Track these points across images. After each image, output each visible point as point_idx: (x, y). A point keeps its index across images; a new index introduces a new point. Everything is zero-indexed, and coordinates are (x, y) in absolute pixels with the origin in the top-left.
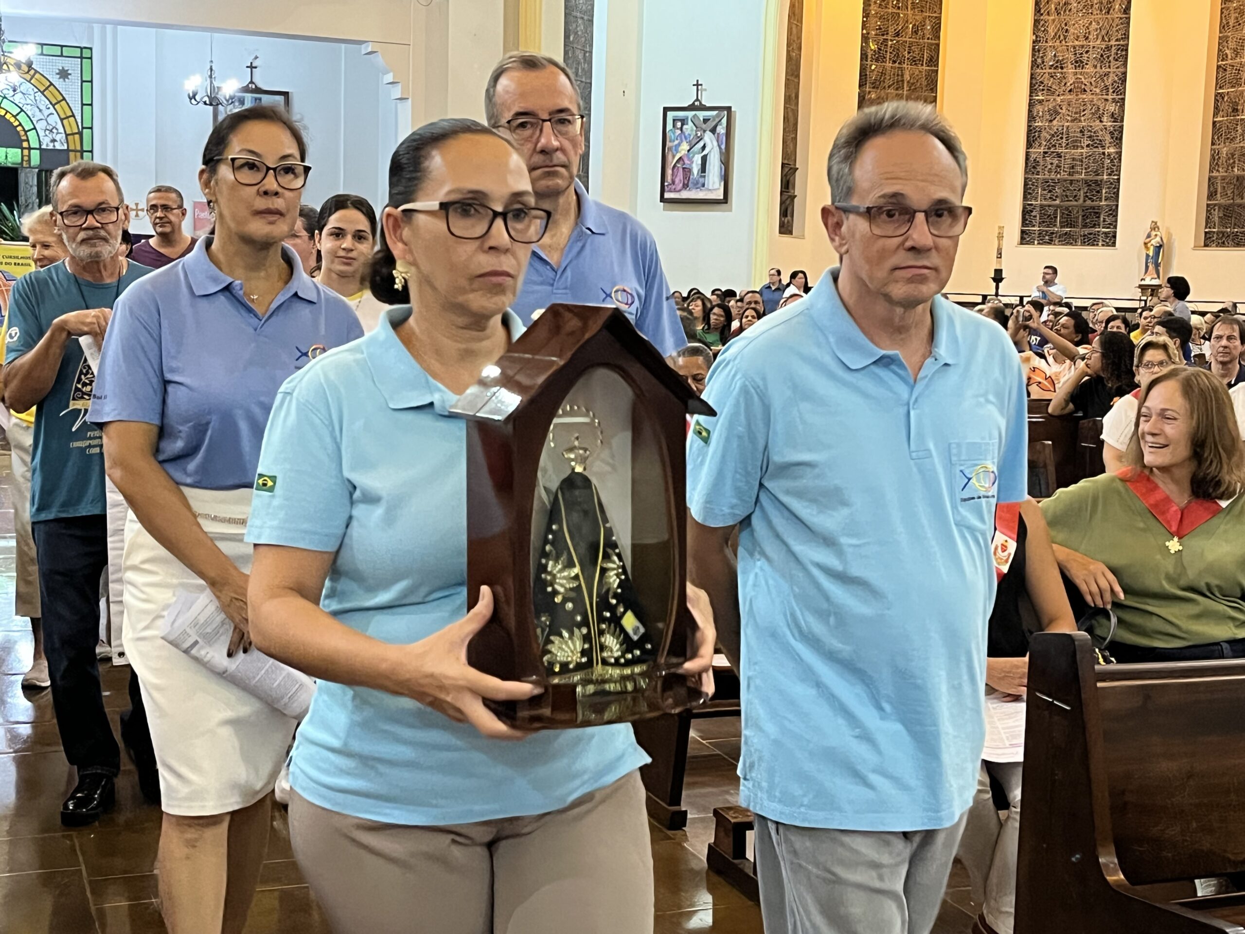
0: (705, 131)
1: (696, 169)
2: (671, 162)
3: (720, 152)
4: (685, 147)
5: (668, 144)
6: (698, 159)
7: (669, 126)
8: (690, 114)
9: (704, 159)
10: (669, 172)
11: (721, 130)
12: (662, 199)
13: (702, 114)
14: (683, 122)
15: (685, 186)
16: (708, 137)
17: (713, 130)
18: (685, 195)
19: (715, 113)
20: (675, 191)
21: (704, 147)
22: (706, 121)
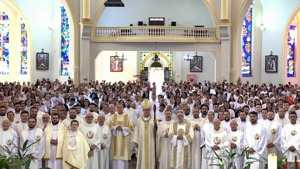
0: (273, 60)
1: (271, 66)
2: (267, 65)
3: (275, 63)
4: (269, 62)
5: (266, 62)
6: (271, 65)
7: (267, 59)
8: (270, 57)
9: (273, 65)
10: (267, 67)
11: (275, 59)
12: (266, 72)
13: (272, 57)
14: (269, 58)
15: (270, 69)
16: (273, 61)
17: (274, 60)
18: (269, 71)
19: (274, 57)
20: (268, 70)
21: (273, 62)
22: (273, 58)
